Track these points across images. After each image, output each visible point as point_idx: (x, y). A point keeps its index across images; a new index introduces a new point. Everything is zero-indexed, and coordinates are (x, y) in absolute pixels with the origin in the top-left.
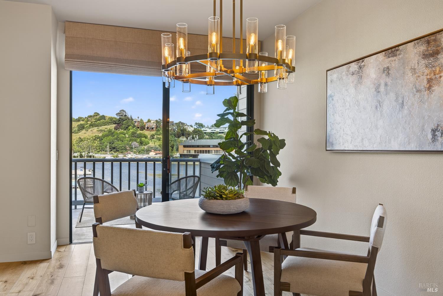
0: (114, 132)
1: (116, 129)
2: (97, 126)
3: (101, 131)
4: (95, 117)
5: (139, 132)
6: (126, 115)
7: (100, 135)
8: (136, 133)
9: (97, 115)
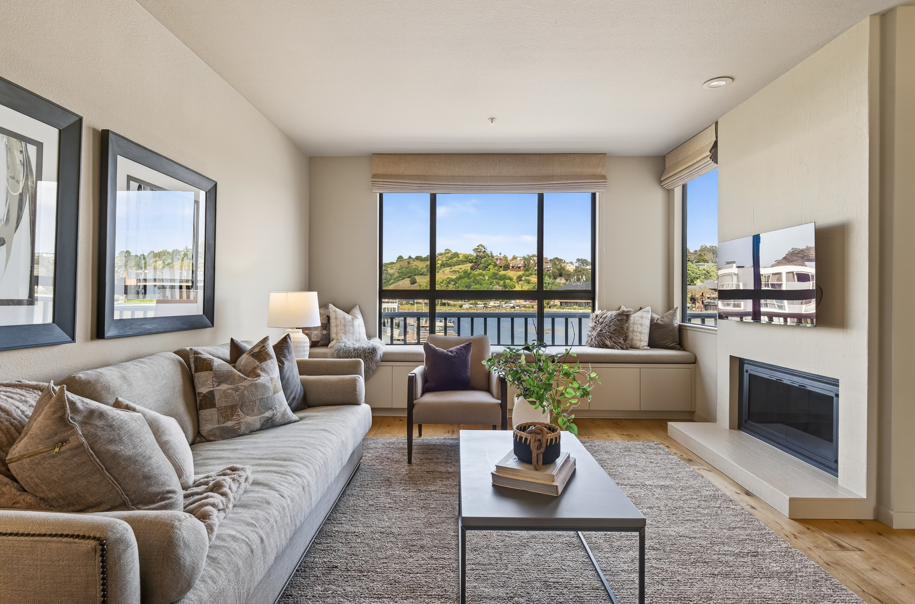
0: (470, 273)
1: (472, 268)
2: (450, 266)
3: (455, 272)
4: (447, 255)
5: (502, 273)
6: (485, 251)
7: (454, 277)
8: (497, 274)
9: (448, 253)
